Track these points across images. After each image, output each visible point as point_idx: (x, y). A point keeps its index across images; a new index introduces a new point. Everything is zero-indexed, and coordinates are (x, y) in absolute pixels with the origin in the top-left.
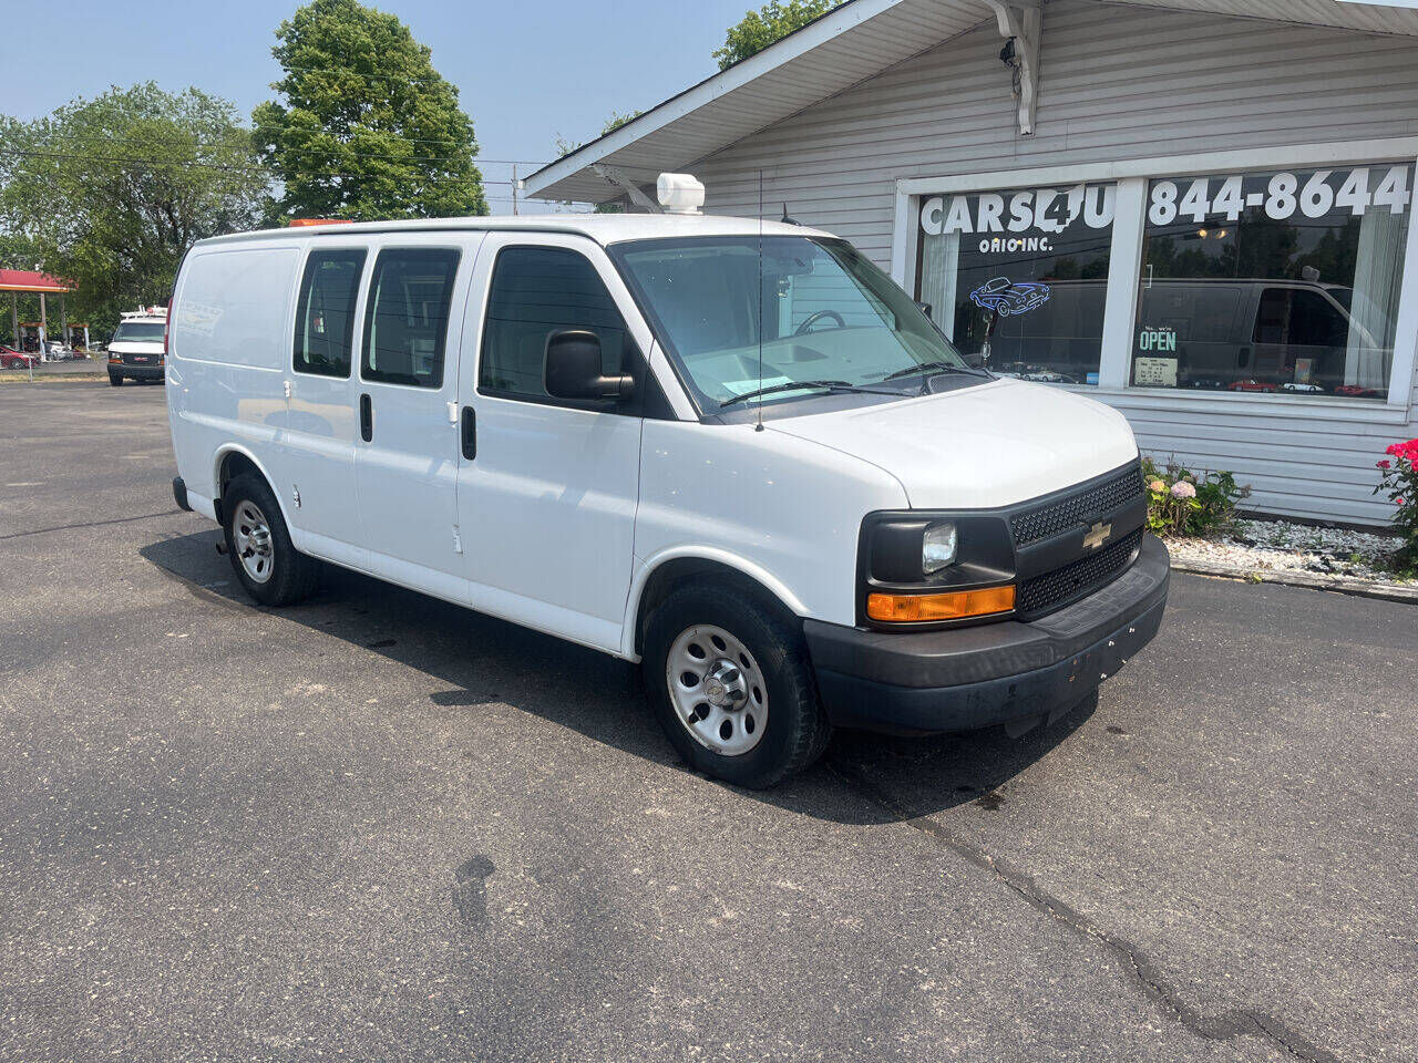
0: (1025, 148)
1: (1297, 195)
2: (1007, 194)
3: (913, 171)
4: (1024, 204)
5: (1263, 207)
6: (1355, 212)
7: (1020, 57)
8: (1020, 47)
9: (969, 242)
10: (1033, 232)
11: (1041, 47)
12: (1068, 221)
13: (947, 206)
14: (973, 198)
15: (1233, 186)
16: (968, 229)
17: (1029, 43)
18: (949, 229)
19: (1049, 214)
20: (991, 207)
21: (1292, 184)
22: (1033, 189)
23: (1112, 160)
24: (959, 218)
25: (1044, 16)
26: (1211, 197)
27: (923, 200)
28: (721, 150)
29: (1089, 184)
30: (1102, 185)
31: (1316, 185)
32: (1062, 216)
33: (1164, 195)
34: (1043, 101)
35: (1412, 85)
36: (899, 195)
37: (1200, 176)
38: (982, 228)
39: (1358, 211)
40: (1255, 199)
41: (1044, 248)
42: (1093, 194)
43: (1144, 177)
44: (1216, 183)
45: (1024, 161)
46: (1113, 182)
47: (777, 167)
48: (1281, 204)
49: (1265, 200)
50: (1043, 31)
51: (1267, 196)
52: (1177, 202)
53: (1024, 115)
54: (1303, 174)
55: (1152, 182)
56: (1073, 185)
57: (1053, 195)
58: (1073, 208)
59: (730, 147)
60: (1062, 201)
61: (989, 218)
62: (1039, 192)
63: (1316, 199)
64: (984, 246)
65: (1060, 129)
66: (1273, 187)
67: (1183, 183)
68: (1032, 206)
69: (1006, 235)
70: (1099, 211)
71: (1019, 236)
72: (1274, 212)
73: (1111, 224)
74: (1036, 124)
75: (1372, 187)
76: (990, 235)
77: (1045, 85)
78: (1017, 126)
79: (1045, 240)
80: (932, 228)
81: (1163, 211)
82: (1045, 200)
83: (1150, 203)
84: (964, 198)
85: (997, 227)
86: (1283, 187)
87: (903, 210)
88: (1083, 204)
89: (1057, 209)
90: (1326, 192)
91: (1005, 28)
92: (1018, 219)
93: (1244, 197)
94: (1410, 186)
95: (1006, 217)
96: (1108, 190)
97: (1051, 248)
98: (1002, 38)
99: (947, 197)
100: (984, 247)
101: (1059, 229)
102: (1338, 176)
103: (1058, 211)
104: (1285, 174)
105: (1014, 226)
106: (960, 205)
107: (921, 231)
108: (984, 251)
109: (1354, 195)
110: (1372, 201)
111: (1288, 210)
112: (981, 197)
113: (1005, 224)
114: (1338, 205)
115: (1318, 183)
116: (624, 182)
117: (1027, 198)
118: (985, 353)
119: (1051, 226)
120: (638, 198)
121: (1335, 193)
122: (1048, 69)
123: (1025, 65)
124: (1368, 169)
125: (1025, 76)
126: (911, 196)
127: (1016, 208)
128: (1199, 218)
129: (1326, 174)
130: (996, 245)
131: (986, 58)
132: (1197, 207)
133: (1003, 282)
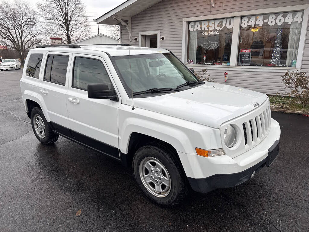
0: (212, 9)
1: (276, 20)
2: (208, 21)
3: (187, 16)
5: (267, 23)
6: (289, 23)
9: (200, 33)
10: (215, 30)
12: (223, 27)
13: (195, 24)
14: (201, 21)
15: (261, 18)
16: (200, 29)
18: (195, 30)
19: (218, 26)
20: (205, 24)
21: (274, 17)
23: (233, 12)
24: (197, 27)
26: (255, 21)
27: (189, 23)
28: (142, 12)
29: (228, 18)
30: (230, 18)
32: (221, 26)
33: (245, 20)
36: (183, 22)
37: (253, 15)
38: (203, 29)
40: (266, 21)
41: (217, 34)
42: (228, 20)
43: (240, 16)
44: (257, 17)
45: (213, 13)
46: (233, 17)
47: (155, 16)
48: (272, 22)
51: (269, 20)
52: (248, 22)
53: (212, 2)
54: (277, 14)
55: (242, 17)
56: (224, 18)
57: (219, 21)
58: (224, 24)
59: (144, 11)
60: (221, 22)
61: (204, 27)
62: (216, 20)
63: (280, 21)
64: (203, 33)
65: (221, 5)
66: (270, 18)
67: (249, 17)
68: (214, 24)
69: (208, 31)
70: (230, 25)
71: (211, 31)
72: (270, 24)
73: (233, 28)
74: (215, 4)
75: (293, 18)
76: (205, 31)
78: (211, 4)
79: (217, 32)
80: (191, 29)
81: (245, 24)
82: (217, 22)
83: (241, 22)
84: (199, 22)
85: (206, 29)
86: (272, 18)
87: (184, 24)
88: (226, 23)
89: (220, 24)
90: (282, 19)
92: (211, 27)
93: (263, 20)
94: (302, 17)
95: (208, 26)
96: (232, 19)
97: (219, 34)
99: (195, 22)
101: (221, 29)
102: (285, 15)
104: (273, 15)
105: (210, 29)
106: (198, 24)
107: (189, 31)
108: (203, 35)
109: (289, 20)
110: (293, 20)
111: (273, 24)
112: (203, 22)
113: (208, 28)
114: (285, 22)
115: (280, 17)
116: (120, 20)
117: (213, 22)
118: (205, 58)
119: (219, 28)
120: (123, 23)
121: (284, 19)
124: (292, 13)
126: (186, 22)
127: (211, 24)
128: (253, 26)
129: (283, 14)
130: (206, 33)
132: (252, 23)
133: (209, 42)
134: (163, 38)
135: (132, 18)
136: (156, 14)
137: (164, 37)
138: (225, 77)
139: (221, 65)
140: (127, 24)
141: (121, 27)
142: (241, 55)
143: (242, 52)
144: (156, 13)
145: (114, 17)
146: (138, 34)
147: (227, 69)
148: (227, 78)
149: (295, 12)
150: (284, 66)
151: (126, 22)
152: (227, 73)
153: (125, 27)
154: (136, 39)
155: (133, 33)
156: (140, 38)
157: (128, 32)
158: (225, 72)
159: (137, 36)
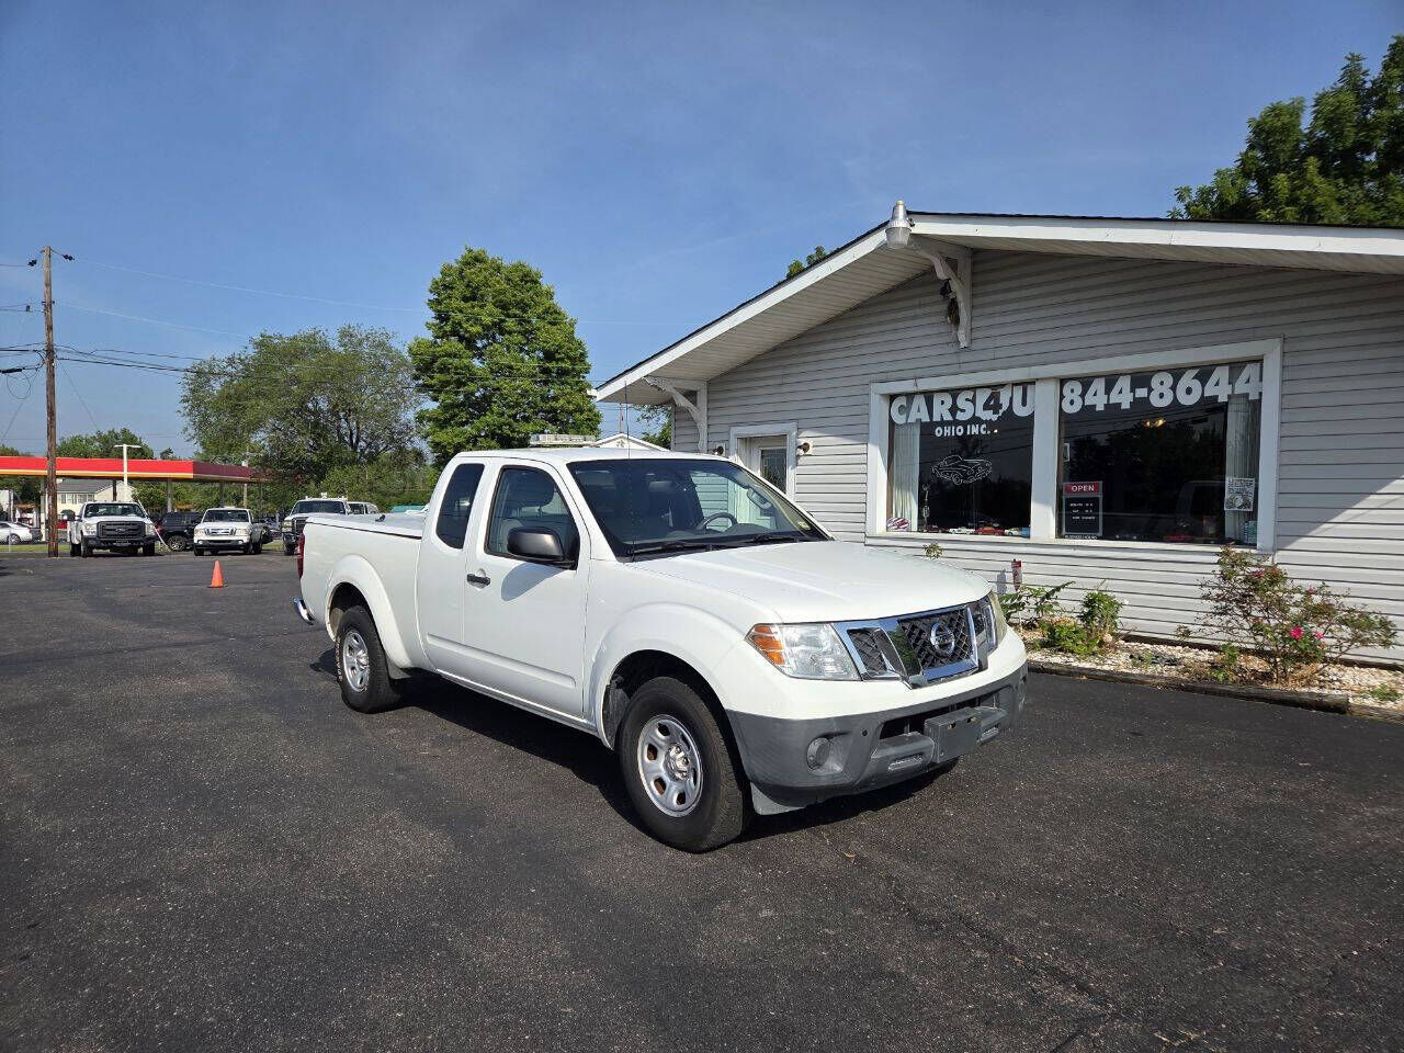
0: (964, 357)
1: (1174, 388)
2: (954, 393)
3: (883, 377)
4: (967, 400)
5: (1146, 400)
6: (1220, 400)
7: (955, 294)
8: (955, 286)
9: (927, 429)
10: (975, 420)
11: (973, 285)
12: (1001, 411)
13: (910, 403)
14: (929, 396)
15: (1124, 383)
16: (926, 419)
17: (962, 283)
18: (912, 419)
19: (986, 407)
20: (943, 403)
21: (1169, 380)
22: (974, 389)
23: (1029, 366)
24: (919, 411)
25: (975, 263)
26: (1108, 391)
27: (892, 398)
28: (743, 365)
29: (1015, 384)
30: (1025, 385)
31: (1188, 380)
32: (996, 408)
33: (1072, 391)
34: (977, 324)
36: (872, 394)
37: (1098, 376)
38: (936, 418)
39: (1222, 399)
40: (1141, 393)
41: (983, 432)
42: (1018, 392)
43: (1056, 378)
44: (1111, 381)
45: (965, 367)
46: (1033, 383)
47: (784, 376)
48: (1161, 396)
49: (1149, 394)
50: (975, 273)
51: (1150, 390)
52: (1083, 396)
53: (962, 335)
54: (1177, 373)
55: (1063, 381)
56: (1002, 385)
57: (988, 392)
58: (1004, 401)
59: (749, 362)
60: (995, 397)
61: (941, 410)
62: (978, 391)
63: (1189, 391)
65: (989, 344)
66: (1155, 382)
67: (1086, 382)
68: (973, 401)
69: (956, 423)
70: (1024, 403)
71: (965, 424)
72: (1156, 402)
73: (1032, 416)
74: (971, 341)
75: (1232, 381)
76: (943, 423)
77: (977, 312)
78: (958, 342)
79: (984, 426)
80: (899, 419)
81: (1072, 402)
82: (982, 397)
83: (1062, 397)
84: (922, 397)
85: (948, 417)
86: (1162, 383)
87: (877, 406)
88: (1011, 399)
89: (992, 403)
90: (1196, 385)
91: (941, 272)
92: (963, 411)
93: (1133, 390)
94: (1261, 378)
95: (954, 410)
96: (1029, 387)
97: (988, 432)
98: (940, 280)
99: (910, 396)
100: (938, 432)
101: (995, 417)
102: (1204, 374)
103: (992, 404)
104: (1163, 373)
105: (960, 416)
106: (920, 401)
107: (892, 423)
108: (938, 436)
109: (1219, 388)
110: (1233, 391)
111: (1166, 402)
112: (935, 395)
113: (953, 414)
114: (1206, 395)
115: (1189, 378)
116: (669, 389)
117: (970, 395)
119: (989, 415)
120: (682, 402)
121: (1203, 386)
122: (978, 301)
123: (960, 298)
124: (1227, 367)
125: (961, 306)
126: (882, 395)
127: (961, 403)
128: (1100, 408)
129: (1196, 372)
130: (947, 431)
131: (933, 294)
132: (1098, 399)
133: (957, 459)
134: (806, 447)
135: (710, 383)
136: (786, 372)
137: (810, 442)
138: (1015, 575)
139: (1003, 535)
140: (695, 403)
142: (1069, 501)
143: (1069, 491)
144: (785, 367)
145: (651, 382)
146: (729, 433)
147: (1022, 549)
148: (1020, 579)
149: (1236, 367)
151: (691, 395)
152: (1019, 564)
153: (686, 411)
154: (720, 451)
155: (711, 430)
156: (734, 444)
157: (695, 427)
158: (1012, 557)
159: (723, 441)
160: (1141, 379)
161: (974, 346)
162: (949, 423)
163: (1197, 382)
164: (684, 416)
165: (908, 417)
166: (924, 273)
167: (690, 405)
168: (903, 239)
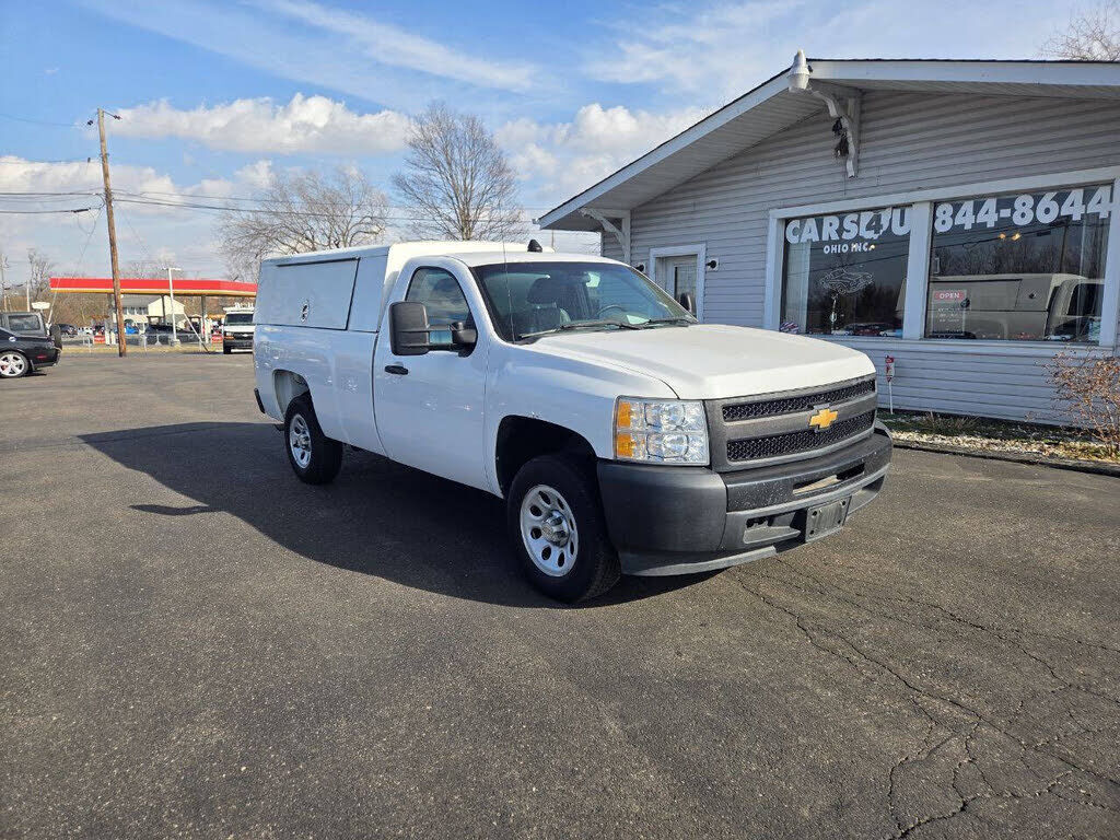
0: (850, 186)
1: (1034, 209)
2: (841, 215)
3: (781, 203)
4: (852, 222)
5: (1010, 219)
6: (1074, 219)
7: (846, 130)
8: (845, 123)
9: (816, 248)
10: (859, 239)
11: (861, 122)
12: (881, 231)
13: (802, 226)
14: (819, 218)
15: (991, 205)
16: (816, 239)
17: (852, 120)
18: (803, 240)
19: (868, 228)
20: (831, 225)
21: (1030, 201)
22: (858, 212)
23: (907, 191)
24: (810, 232)
25: (862, 103)
26: (976, 212)
27: (787, 221)
29: (895, 207)
30: (903, 207)
32: (877, 228)
33: (944, 212)
34: (863, 156)
35: (1116, 132)
36: (771, 219)
37: (967, 198)
38: (825, 238)
39: (1076, 218)
40: (1005, 213)
41: (866, 250)
42: (897, 213)
43: (931, 201)
44: (979, 203)
45: (849, 194)
46: (910, 205)
47: (695, 204)
48: (1023, 215)
49: (1012, 214)
50: (862, 112)
51: (1013, 211)
52: (953, 216)
53: (850, 165)
54: (1037, 195)
55: (936, 204)
56: (884, 208)
57: (871, 214)
58: (885, 223)
60: (878, 218)
61: (830, 230)
62: (862, 215)
63: (1047, 211)
65: (874, 173)
66: (1017, 204)
67: (956, 204)
68: (858, 223)
69: (841, 241)
70: (902, 224)
71: (849, 242)
72: (1018, 220)
73: (909, 233)
74: (858, 170)
75: (1086, 201)
76: (831, 242)
77: (863, 145)
78: (846, 172)
79: (866, 244)
80: (793, 240)
81: (944, 222)
82: (866, 218)
83: (935, 218)
84: (813, 219)
85: (835, 237)
86: (1024, 204)
87: (774, 228)
88: (891, 220)
90: (1054, 206)
91: (833, 112)
92: (849, 231)
93: (998, 211)
94: (1112, 199)
95: (840, 231)
96: (907, 210)
97: (870, 249)
98: (832, 119)
99: (803, 218)
100: (826, 250)
101: (876, 237)
102: (1061, 195)
103: (874, 225)
104: (1025, 196)
105: (845, 236)
106: (811, 223)
107: (787, 244)
108: (827, 253)
109: (1074, 208)
110: (1086, 211)
111: (1028, 219)
112: (825, 218)
113: (840, 235)
114: (1062, 214)
115: (1047, 200)
116: (599, 217)
117: (854, 217)
118: (833, 317)
119: (871, 235)
120: (609, 227)
121: (1060, 205)
122: (865, 136)
123: (849, 134)
124: (1082, 191)
125: (850, 140)
126: (779, 219)
127: (847, 224)
128: (968, 227)
129: (1054, 194)
130: (834, 249)
131: (826, 130)
132: (966, 219)
133: (841, 272)
134: (713, 264)
135: (633, 212)
136: (696, 201)
137: (716, 260)
138: (888, 369)
139: (880, 336)
140: (620, 228)
141: (603, 237)
142: (937, 306)
143: (938, 298)
144: (695, 197)
145: (584, 212)
146: (648, 253)
147: (895, 347)
148: (892, 373)
149: (1089, 190)
150: (1067, 340)
151: (617, 222)
152: (892, 359)
153: (613, 235)
154: (641, 268)
155: (634, 252)
156: (652, 263)
157: (621, 249)
158: (886, 354)
159: (642, 261)
160: (1006, 201)
161: (860, 176)
162: (836, 242)
163: (1055, 204)
164: (612, 240)
165: (800, 237)
166: (819, 113)
167: (615, 230)
168: (803, 84)
